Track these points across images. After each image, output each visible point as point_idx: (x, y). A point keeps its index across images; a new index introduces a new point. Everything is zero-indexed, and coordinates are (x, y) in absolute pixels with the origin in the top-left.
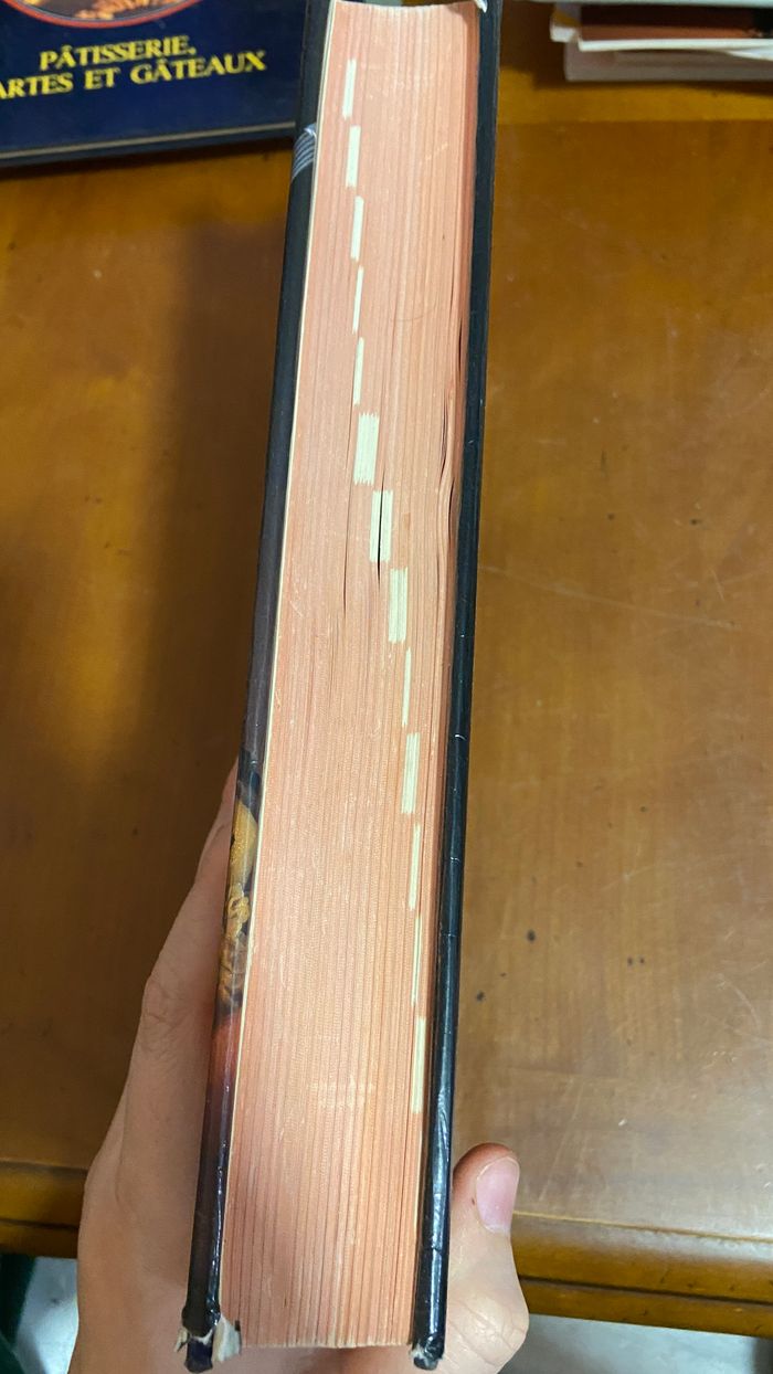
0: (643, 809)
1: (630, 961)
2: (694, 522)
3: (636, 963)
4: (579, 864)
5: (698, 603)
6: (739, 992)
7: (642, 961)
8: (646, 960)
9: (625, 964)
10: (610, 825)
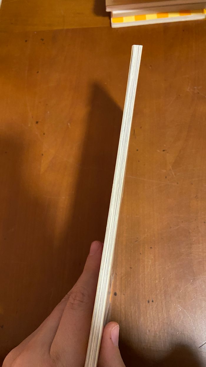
0: (151, 248)
1: (149, 302)
2: (164, 151)
3: (151, 302)
4: (131, 268)
5: (166, 177)
6: (185, 310)
7: (153, 301)
8: (154, 301)
9: (147, 302)
10: (140, 254)
